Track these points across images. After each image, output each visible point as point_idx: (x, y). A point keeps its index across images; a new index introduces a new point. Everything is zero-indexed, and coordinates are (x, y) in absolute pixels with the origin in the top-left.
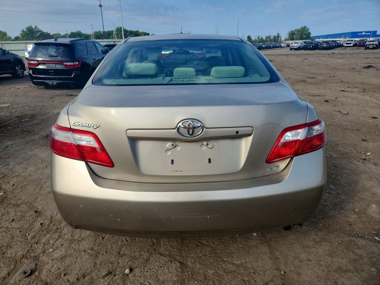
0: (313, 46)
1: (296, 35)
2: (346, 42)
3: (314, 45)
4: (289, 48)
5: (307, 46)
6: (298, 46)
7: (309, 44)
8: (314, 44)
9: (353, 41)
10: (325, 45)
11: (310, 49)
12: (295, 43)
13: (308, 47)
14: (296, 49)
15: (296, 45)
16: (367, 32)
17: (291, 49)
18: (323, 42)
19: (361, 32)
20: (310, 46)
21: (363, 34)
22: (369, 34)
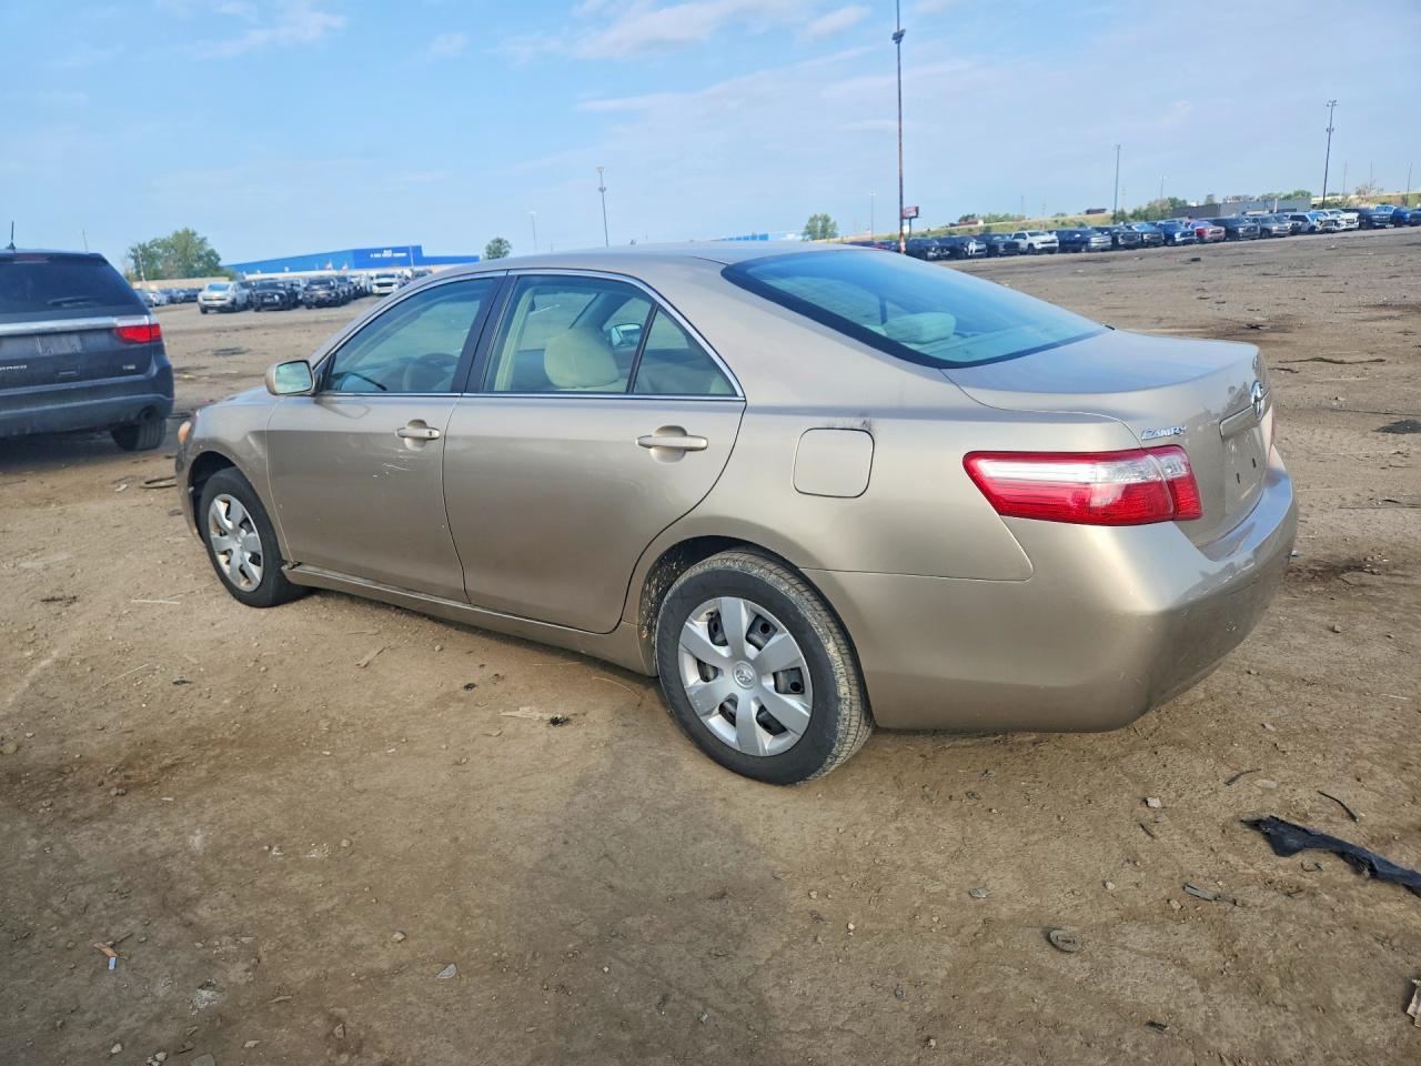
0: (281, 296)
1: (162, 260)
2: (376, 281)
3: (283, 292)
4: (196, 304)
5: (262, 298)
6: (229, 299)
7: (269, 292)
8: (284, 288)
9: (392, 276)
10: (321, 293)
11: (276, 307)
12: (212, 288)
13: (266, 300)
14: (222, 310)
15: (217, 294)
16: (395, 250)
17: (205, 310)
18: (312, 282)
19: (380, 251)
20: (273, 297)
21: (387, 254)
22: (404, 255)
